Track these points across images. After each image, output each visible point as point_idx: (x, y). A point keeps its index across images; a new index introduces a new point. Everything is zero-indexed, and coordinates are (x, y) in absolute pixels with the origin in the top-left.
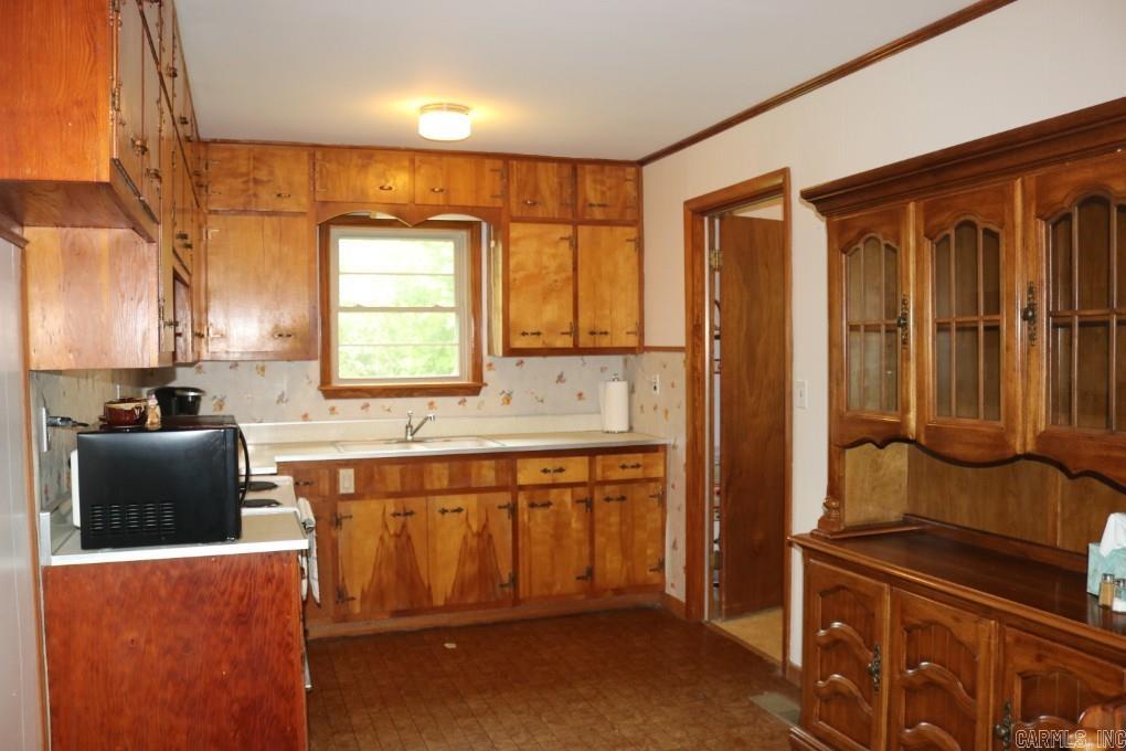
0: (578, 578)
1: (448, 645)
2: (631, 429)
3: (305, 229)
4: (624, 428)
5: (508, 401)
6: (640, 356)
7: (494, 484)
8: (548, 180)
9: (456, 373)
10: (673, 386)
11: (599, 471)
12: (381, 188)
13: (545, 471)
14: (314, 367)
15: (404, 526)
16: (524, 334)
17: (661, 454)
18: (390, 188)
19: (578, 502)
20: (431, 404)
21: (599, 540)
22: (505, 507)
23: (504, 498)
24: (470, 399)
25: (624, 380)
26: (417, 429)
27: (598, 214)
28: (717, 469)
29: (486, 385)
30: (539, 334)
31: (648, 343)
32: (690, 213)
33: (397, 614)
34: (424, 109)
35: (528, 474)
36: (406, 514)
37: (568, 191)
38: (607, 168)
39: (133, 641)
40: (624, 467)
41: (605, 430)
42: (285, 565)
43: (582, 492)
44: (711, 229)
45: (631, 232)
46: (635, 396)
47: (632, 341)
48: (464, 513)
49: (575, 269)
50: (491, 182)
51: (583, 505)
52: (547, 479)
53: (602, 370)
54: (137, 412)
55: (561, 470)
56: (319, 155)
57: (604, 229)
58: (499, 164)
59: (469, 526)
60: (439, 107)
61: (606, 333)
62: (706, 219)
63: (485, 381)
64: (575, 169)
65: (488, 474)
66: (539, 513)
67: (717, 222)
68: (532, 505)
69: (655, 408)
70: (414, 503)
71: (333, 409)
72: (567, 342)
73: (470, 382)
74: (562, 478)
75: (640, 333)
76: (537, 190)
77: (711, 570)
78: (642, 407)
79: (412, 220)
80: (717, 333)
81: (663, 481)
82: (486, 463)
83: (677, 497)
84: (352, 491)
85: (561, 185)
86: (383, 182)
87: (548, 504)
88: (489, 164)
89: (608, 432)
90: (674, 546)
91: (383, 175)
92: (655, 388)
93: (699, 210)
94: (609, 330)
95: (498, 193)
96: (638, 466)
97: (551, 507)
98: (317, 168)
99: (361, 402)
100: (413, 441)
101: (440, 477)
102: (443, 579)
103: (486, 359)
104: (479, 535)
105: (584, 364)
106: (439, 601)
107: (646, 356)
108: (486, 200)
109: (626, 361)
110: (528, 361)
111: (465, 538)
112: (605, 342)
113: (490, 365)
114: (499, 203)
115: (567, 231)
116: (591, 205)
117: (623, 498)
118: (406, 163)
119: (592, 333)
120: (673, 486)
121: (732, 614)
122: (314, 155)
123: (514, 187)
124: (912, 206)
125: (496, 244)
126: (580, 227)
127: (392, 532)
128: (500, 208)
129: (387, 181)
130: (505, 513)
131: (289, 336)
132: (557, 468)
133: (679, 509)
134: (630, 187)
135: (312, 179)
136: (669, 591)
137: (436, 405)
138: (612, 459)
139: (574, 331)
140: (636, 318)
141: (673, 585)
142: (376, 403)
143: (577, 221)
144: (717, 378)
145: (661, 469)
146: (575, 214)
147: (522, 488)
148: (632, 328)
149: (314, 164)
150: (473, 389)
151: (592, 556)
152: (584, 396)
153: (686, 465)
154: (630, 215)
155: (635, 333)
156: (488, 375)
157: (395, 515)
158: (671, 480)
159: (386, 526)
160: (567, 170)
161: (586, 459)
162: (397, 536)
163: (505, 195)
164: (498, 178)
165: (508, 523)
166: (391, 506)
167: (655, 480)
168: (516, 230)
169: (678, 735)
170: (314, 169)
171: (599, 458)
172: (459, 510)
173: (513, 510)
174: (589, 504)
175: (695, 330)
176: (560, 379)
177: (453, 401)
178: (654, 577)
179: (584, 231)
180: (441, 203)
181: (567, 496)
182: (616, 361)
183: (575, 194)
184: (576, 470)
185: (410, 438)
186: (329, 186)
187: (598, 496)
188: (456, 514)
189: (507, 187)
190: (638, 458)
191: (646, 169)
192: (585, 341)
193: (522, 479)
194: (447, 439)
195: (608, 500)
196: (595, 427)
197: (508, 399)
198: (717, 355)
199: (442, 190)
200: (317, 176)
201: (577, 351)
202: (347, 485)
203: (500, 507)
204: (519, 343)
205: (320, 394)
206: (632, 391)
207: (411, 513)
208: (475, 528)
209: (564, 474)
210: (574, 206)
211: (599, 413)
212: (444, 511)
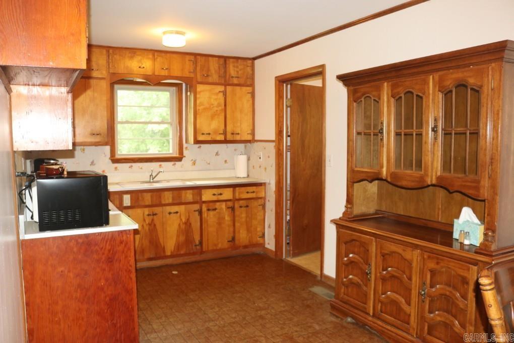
0: (228, 241)
1: (174, 272)
2: (248, 176)
3: (104, 85)
4: (246, 176)
5: (194, 164)
6: (252, 144)
7: (192, 201)
8: (214, 65)
9: (171, 151)
10: (269, 157)
11: (237, 194)
12: (140, 67)
13: (214, 195)
14: (107, 149)
15: (153, 220)
16: (203, 134)
17: (263, 187)
18: (144, 68)
19: (228, 208)
20: (160, 165)
21: (237, 224)
22: (197, 211)
23: (197, 207)
24: (178, 163)
25: (245, 154)
26: (155, 177)
27: (235, 81)
28: (288, 193)
29: (185, 157)
30: (209, 134)
31: (257, 138)
32: (278, 82)
33: (150, 259)
34: (164, 33)
35: (207, 196)
36: (153, 215)
37: (222, 71)
38: (239, 60)
39: (62, 271)
40: (248, 192)
41: (237, 176)
42: (129, 236)
43: (230, 204)
44: (287, 89)
45: (249, 89)
46: (250, 162)
47: (249, 138)
48: (179, 214)
49: (225, 105)
50: (189, 66)
51: (231, 209)
52: (215, 198)
53: (235, 150)
54: (60, 169)
55: (221, 194)
56: (111, 51)
57: (238, 88)
58: (192, 58)
59: (181, 220)
60: (171, 32)
61: (238, 134)
62: (285, 85)
63: (184, 155)
64: (225, 61)
65: (189, 196)
66: (211, 213)
67: (289, 86)
68: (208, 210)
69: (260, 167)
70: (157, 210)
71: (116, 168)
72: (221, 138)
73: (178, 155)
74: (221, 198)
75: (253, 134)
76: (209, 70)
77: (286, 236)
78: (253, 166)
79: (153, 82)
80: (289, 134)
81: (264, 198)
82: (189, 192)
83: (271, 206)
84: (129, 205)
85: (219, 68)
86: (140, 65)
87: (215, 209)
88: (188, 57)
89: (238, 178)
90: (269, 227)
91: (140, 61)
92: (260, 158)
93: (282, 81)
94: (240, 132)
95: (192, 71)
96: (254, 192)
97: (217, 211)
98: (110, 58)
99: (129, 165)
100: (153, 182)
101: (168, 198)
102: (170, 244)
103: (185, 145)
104: (186, 223)
105: (227, 147)
106: (168, 253)
107: (256, 144)
108: (187, 74)
109: (246, 146)
110: (203, 146)
111: (179, 225)
112: (238, 138)
113: (186, 148)
114: (192, 75)
115: (221, 88)
116: (232, 77)
117: (247, 206)
118: (151, 56)
119: (232, 134)
120: (269, 201)
121: (295, 255)
122: (109, 51)
123: (198, 68)
124: (385, 84)
125: (190, 94)
126: (227, 87)
127: (147, 223)
128: (192, 78)
129: (142, 64)
130: (197, 213)
131: (98, 134)
132: (219, 193)
133: (271, 211)
134: (249, 69)
135: (108, 62)
136: (267, 246)
137: (163, 166)
138: (243, 189)
139: (225, 133)
140: (251, 128)
141: (269, 244)
142: (136, 165)
143: (226, 84)
144: (289, 154)
145: (264, 193)
146: (225, 81)
147: (204, 202)
148: (250, 132)
149: (109, 56)
150: (179, 159)
151: (234, 232)
152: (228, 161)
153: (275, 192)
154: (250, 82)
155: (251, 134)
156: (185, 152)
157: (148, 215)
158: (267, 199)
159: (144, 220)
160: (222, 61)
161: (232, 189)
162: (150, 224)
163: (195, 71)
164: (192, 64)
165: (198, 218)
166: (147, 211)
167: (261, 198)
168: (200, 88)
169: (282, 305)
170: (109, 58)
171: (237, 189)
172: (177, 212)
173: (200, 212)
174: (233, 209)
175: (279, 133)
176: (217, 154)
177: (170, 164)
178: (261, 240)
179: (229, 88)
180: (167, 75)
181: (223, 205)
182: (241, 146)
183: (225, 72)
184: (227, 194)
185: (152, 181)
186: (116, 66)
187: (237, 206)
188: (175, 214)
189: (195, 68)
190: (254, 188)
191: (256, 62)
192: (229, 137)
193: (204, 198)
194: (168, 181)
195: (241, 207)
196: (233, 175)
197: (194, 163)
198: (289, 144)
199: (167, 69)
200: (110, 61)
201: (226, 141)
202: (127, 202)
203: (195, 211)
204: (201, 138)
205: (110, 161)
206: (249, 159)
207: (156, 214)
208: (184, 220)
209: (222, 196)
210: (225, 77)
211: (234, 169)
212: (170, 213)
